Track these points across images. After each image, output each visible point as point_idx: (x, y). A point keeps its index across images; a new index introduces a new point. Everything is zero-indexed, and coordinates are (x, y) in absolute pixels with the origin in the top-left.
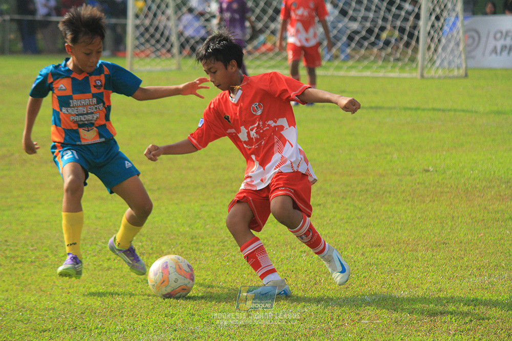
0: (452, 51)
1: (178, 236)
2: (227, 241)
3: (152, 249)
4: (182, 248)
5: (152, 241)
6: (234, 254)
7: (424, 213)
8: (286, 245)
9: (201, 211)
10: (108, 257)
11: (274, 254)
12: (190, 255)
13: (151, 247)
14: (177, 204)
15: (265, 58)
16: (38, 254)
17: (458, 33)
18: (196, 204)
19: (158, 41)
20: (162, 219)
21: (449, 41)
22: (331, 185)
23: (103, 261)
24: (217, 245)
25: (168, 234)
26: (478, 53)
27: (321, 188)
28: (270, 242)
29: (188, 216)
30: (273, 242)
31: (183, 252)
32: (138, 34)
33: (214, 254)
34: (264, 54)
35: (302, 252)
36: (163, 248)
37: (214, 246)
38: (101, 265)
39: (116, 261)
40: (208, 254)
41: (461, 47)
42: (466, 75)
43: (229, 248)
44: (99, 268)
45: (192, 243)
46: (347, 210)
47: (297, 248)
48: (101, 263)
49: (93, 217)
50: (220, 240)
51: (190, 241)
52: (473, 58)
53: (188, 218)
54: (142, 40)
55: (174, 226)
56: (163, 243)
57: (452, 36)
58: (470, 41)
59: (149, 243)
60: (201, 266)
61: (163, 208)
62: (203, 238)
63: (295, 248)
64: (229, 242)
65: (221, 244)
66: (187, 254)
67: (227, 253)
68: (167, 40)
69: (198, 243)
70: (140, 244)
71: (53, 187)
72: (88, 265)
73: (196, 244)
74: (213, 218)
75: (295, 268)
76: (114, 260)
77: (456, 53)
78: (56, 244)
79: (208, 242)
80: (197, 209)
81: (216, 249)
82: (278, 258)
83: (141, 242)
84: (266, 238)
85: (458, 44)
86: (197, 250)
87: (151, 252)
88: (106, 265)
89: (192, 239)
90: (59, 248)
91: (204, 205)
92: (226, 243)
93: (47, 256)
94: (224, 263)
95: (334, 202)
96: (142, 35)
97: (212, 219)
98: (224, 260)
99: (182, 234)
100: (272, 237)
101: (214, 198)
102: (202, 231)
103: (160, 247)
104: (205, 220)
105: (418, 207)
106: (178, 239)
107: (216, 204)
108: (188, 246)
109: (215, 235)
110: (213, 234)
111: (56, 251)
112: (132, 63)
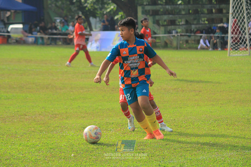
1: (242, 119)
3: (231, 123)
4: (243, 123)
5: (231, 120)
10: (213, 126)
14: (243, 107)
16: (186, 124)
25: (238, 118)
31: (243, 125)
32: (232, 40)
38: (211, 129)
44: (210, 130)
48: (211, 128)
49: (209, 111)
53: (247, 112)
54: (234, 43)
55: (241, 115)
56: (236, 121)
59: (230, 121)
66: (245, 125)
68: (245, 43)
71: (194, 100)
72: (206, 128)
73: (248, 122)
76: (216, 127)
78: (194, 121)
83: (227, 121)
87: (231, 124)
88: (212, 129)
89: (247, 120)
90: (195, 122)
93: (190, 125)
96: (234, 41)
103: (235, 123)
108: (246, 122)
111: (194, 124)
112: (229, 52)
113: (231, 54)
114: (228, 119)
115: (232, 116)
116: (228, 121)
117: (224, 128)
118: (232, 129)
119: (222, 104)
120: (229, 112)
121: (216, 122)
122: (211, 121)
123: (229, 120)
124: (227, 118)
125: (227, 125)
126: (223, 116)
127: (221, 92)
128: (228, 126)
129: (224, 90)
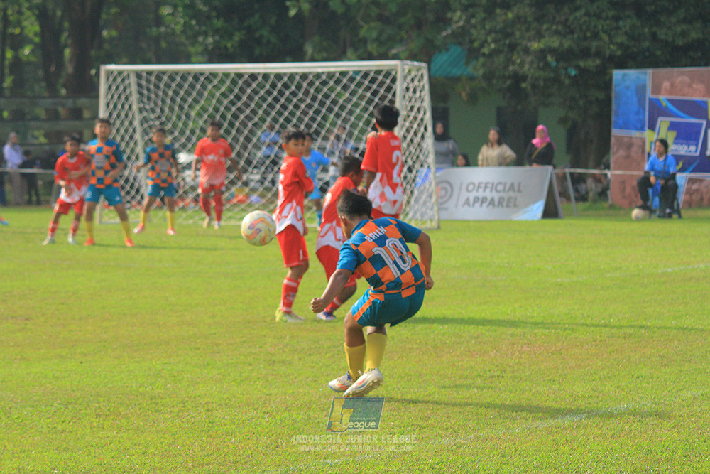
0: (425, 203)
1: (137, 396)
2: (187, 401)
3: (109, 410)
4: (140, 409)
5: (109, 402)
6: (194, 415)
7: (392, 370)
8: (249, 406)
9: (163, 369)
10: (62, 419)
11: (236, 415)
12: (149, 416)
13: (108, 408)
14: (138, 362)
15: (237, 209)
17: (430, 185)
18: (158, 362)
19: (128, 193)
20: (122, 379)
21: (421, 193)
22: (298, 342)
23: (57, 423)
24: (177, 406)
25: (127, 394)
26: (451, 204)
27: (287, 344)
28: (232, 403)
29: (149, 375)
30: (235, 402)
31: (141, 414)
33: (173, 415)
34: (235, 205)
35: (264, 413)
36: (121, 410)
37: (173, 407)
38: (55, 427)
39: (71, 423)
40: (166, 416)
41: (434, 199)
42: (439, 227)
43: (189, 409)
44: (53, 431)
45: (151, 404)
46: (314, 367)
47: (260, 408)
48: (55, 425)
49: (51, 376)
50: (180, 400)
51: (149, 402)
52: (446, 209)
53: (149, 377)
55: (134, 385)
56: (121, 404)
57: (425, 188)
58: (443, 193)
59: (107, 404)
60: (159, 428)
61: (123, 367)
62: (162, 398)
63: (257, 409)
64: (190, 402)
65: (181, 405)
66: (145, 416)
67: (187, 414)
68: (138, 191)
69: (157, 404)
70: (97, 405)
71: (12, 344)
73: (154, 405)
74: (175, 377)
75: (256, 430)
77: (429, 205)
79: (168, 402)
80: (159, 367)
81: (176, 410)
82: (239, 420)
83: (98, 403)
84: (228, 398)
85: (430, 196)
86: (156, 411)
87: (108, 413)
88: (60, 428)
89: (151, 399)
91: (166, 363)
92: (186, 404)
94: (183, 425)
95: (300, 359)
97: (173, 378)
98: (183, 422)
99: (141, 394)
100: (234, 397)
101: (177, 356)
102: (162, 391)
103: (118, 408)
104: (166, 379)
105: (386, 364)
106: (137, 400)
107: (179, 362)
108: (147, 407)
109: (175, 395)
110: (173, 394)
112: (101, 217)
113: (105, 219)
114: (101, 399)
115: (110, 388)
116: (102, 404)
117: (92, 423)
118: (112, 425)
119: (86, 355)
120: (102, 376)
121: (70, 407)
122: (55, 405)
123: (104, 401)
124: (98, 395)
125: (98, 416)
126: (87, 389)
127: (81, 319)
128: (101, 419)
129: (89, 315)
